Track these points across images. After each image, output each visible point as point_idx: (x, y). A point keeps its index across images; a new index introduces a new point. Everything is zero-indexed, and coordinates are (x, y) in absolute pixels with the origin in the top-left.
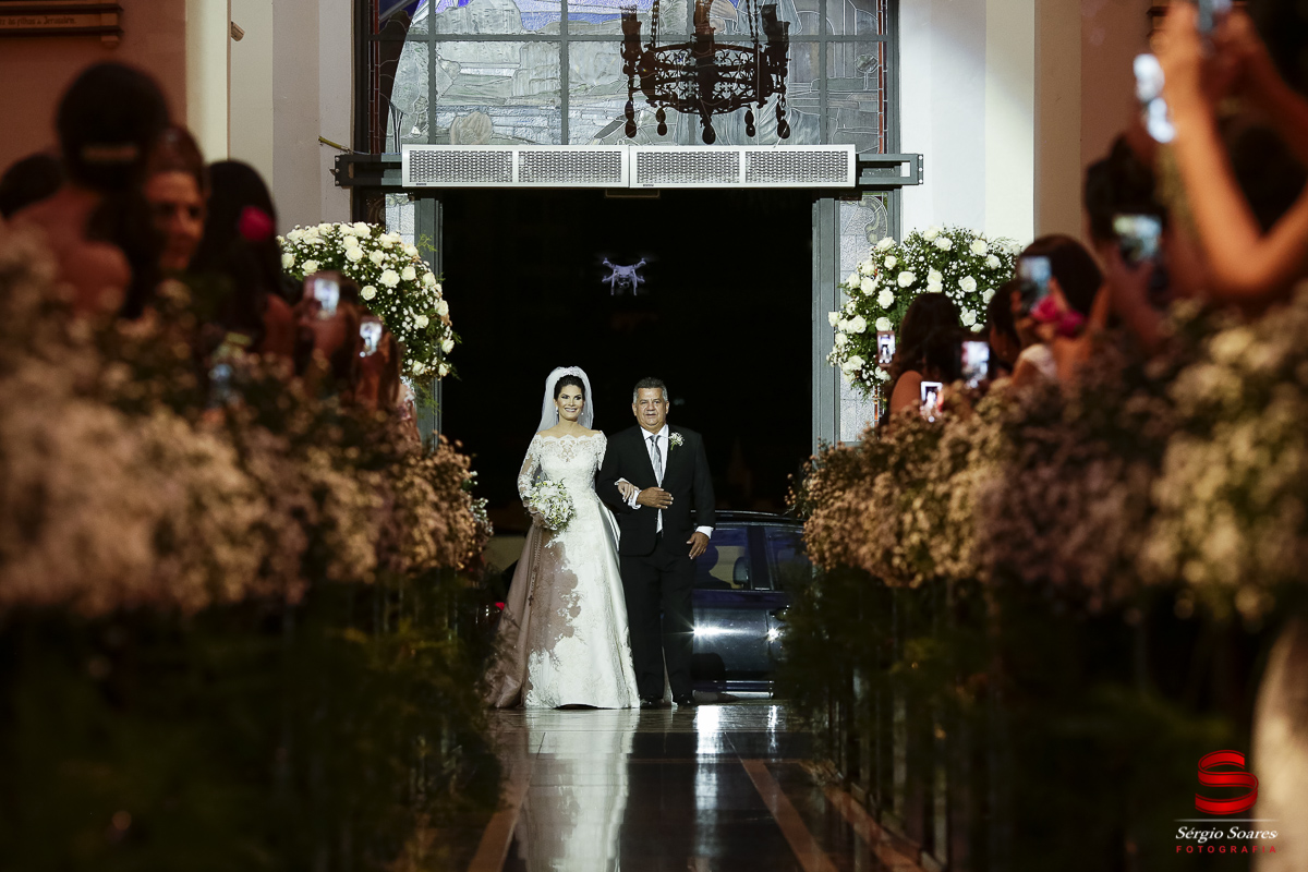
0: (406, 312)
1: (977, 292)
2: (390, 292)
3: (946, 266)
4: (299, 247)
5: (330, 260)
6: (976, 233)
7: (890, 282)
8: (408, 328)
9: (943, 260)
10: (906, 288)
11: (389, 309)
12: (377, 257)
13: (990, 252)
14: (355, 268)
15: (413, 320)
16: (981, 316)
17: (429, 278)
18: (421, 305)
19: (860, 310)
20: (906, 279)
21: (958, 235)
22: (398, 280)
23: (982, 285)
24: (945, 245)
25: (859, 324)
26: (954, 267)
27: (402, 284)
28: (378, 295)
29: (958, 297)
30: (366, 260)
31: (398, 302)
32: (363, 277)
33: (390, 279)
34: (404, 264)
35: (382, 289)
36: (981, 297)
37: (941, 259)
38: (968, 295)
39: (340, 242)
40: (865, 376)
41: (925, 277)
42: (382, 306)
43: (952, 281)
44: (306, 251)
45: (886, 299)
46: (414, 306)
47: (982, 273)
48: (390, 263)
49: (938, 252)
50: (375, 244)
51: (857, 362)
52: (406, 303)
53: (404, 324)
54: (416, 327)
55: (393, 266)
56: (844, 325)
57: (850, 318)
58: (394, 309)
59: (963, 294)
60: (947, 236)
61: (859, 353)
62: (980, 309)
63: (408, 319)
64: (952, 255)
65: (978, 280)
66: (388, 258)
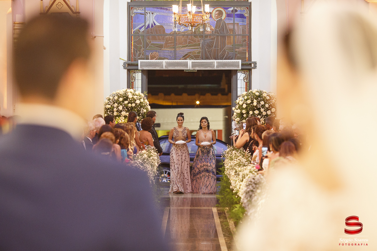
0: (141, 109)
1: (264, 104)
2: (138, 105)
3: (258, 99)
4: (118, 95)
5: (125, 98)
6: (264, 91)
7: (246, 102)
8: (142, 112)
9: (257, 97)
10: (249, 104)
11: (138, 108)
12: (135, 97)
13: (267, 95)
14: (131, 99)
15: (143, 111)
16: (265, 110)
17: (146, 101)
18: (145, 107)
19: (239, 108)
20: (249, 102)
21: (260, 91)
22: (140, 102)
23: (265, 103)
24: (257, 94)
25: (239, 111)
26: (259, 99)
27: (141, 103)
28: (135, 105)
29: (260, 106)
30: (133, 98)
31: (140, 107)
32: (132, 102)
33: (138, 102)
34: (141, 98)
35: (136, 104)
36: (265, 105)
37: (256, 97)
38: (262, 105)
39: (127, 94)
40: (240, 122)
41: (253, 101)
42: (136, 108)
43: (259, 102)
44: (120, 96)
45: (244, 106)
46: (143, 107)
47: (265, 100)
48: (138, 98)
49: (256, 95)
50: (135, 94)
51: (238, 119)
52: (141, 107)
53: (141, 112)
54: (143, 112)
55: (138, 99)
56: (235, 111)
57: (237, 109)
58: (139, 108)
59: (261, 105)
60: (258, 92)
61: (239, 117)
62: (264, 108)
63: (142, 110)
64: (259, 96)
65: (264, 102)
66: (137, 97)
